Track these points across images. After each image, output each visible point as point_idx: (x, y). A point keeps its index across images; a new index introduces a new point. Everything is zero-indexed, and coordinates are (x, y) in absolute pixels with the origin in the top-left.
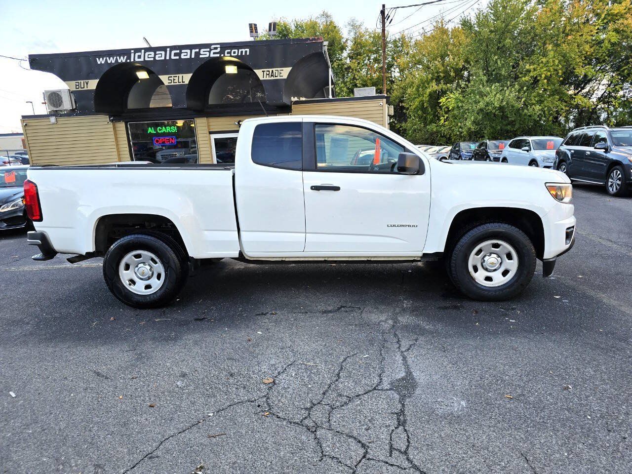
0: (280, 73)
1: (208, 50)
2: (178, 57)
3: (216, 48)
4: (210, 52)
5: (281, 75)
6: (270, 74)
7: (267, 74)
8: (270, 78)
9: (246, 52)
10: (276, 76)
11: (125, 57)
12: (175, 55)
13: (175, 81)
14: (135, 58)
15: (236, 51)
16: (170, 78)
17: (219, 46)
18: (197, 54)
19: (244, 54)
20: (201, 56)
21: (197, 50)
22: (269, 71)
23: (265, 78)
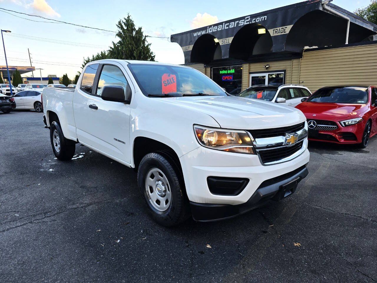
0: (285, 30)
1: (244, 20)
2: (228, 28)
3: (248, 19)
4: (244, 22)
5: (285, 31)
6: (278, 32)
7: (276, 32)
8: (278, 35)
9: (265, 18)
10: (281, 33)
11: (205, 31)
12: (227, 26)
13: (225, 42)
14: (209, 31)
15: (259, 18)
16: (223, 41)
17: (249, 17)
18: (238, 24)
19: (263, 20)
20: (239, 25)
21: (238, 22)
22: (277, 29)
23: (274, 35)
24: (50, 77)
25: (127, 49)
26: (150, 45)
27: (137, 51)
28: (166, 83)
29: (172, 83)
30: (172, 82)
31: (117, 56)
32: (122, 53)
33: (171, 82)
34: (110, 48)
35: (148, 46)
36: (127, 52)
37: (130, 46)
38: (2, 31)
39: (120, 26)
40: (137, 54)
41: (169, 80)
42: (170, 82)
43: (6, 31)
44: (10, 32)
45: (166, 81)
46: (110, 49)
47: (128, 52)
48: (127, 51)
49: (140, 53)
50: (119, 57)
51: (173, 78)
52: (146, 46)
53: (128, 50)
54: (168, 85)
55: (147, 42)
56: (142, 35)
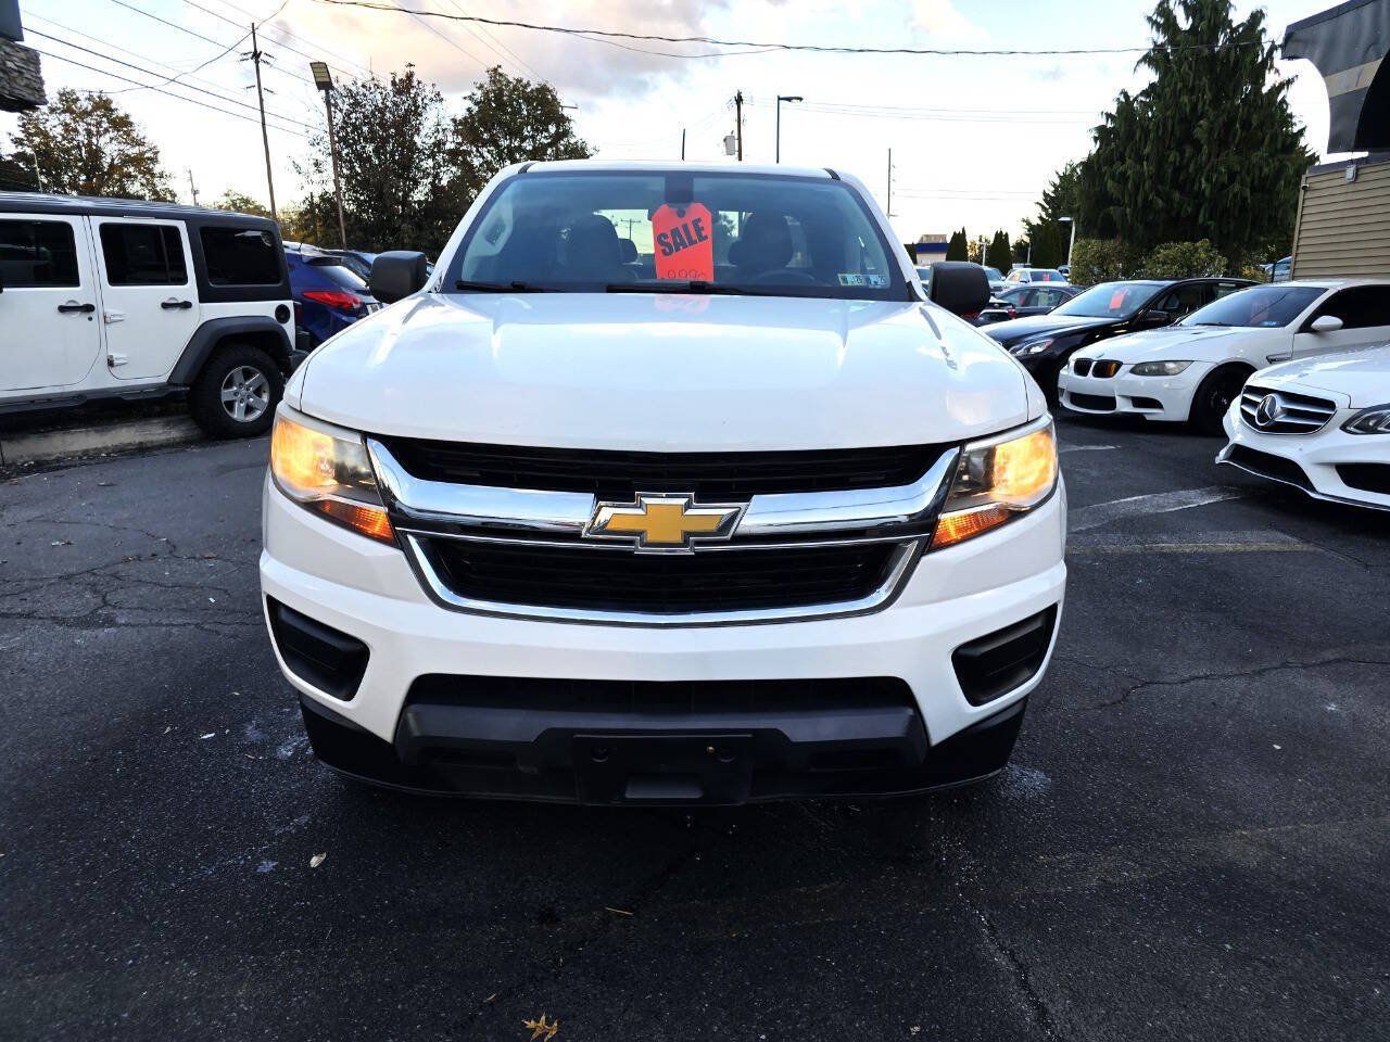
24: (925, 241)
25: (1169, 113)
26: (1289, 82)
27: (1217, 117)
28: (670, 240)
29: (692, 243)
30: (695, 237)
31: (1121, 149)
32: (1146, 132)
33: (689, 237)
34: (1104, 116)
35: (1277, 89)
36: (1165, 126)
37: (1185, 99)
38: (779, 99)
39: (1161, 20)
40: (1210, 131)
41: (683, 233)
42: (684, 236)
43: (789, 99)
44: (801, 99)
45: (669, 234)
46: (1102, 122)
47: (1170, 129)
48: (1170, 122)
49: (1229, 125)
50: (1128, 150)
51: (699, 220)
52: (1265, 90)
53: (1173, 118)
54: (678, 250)
55: (1277, 71)
56: (1259, 43)
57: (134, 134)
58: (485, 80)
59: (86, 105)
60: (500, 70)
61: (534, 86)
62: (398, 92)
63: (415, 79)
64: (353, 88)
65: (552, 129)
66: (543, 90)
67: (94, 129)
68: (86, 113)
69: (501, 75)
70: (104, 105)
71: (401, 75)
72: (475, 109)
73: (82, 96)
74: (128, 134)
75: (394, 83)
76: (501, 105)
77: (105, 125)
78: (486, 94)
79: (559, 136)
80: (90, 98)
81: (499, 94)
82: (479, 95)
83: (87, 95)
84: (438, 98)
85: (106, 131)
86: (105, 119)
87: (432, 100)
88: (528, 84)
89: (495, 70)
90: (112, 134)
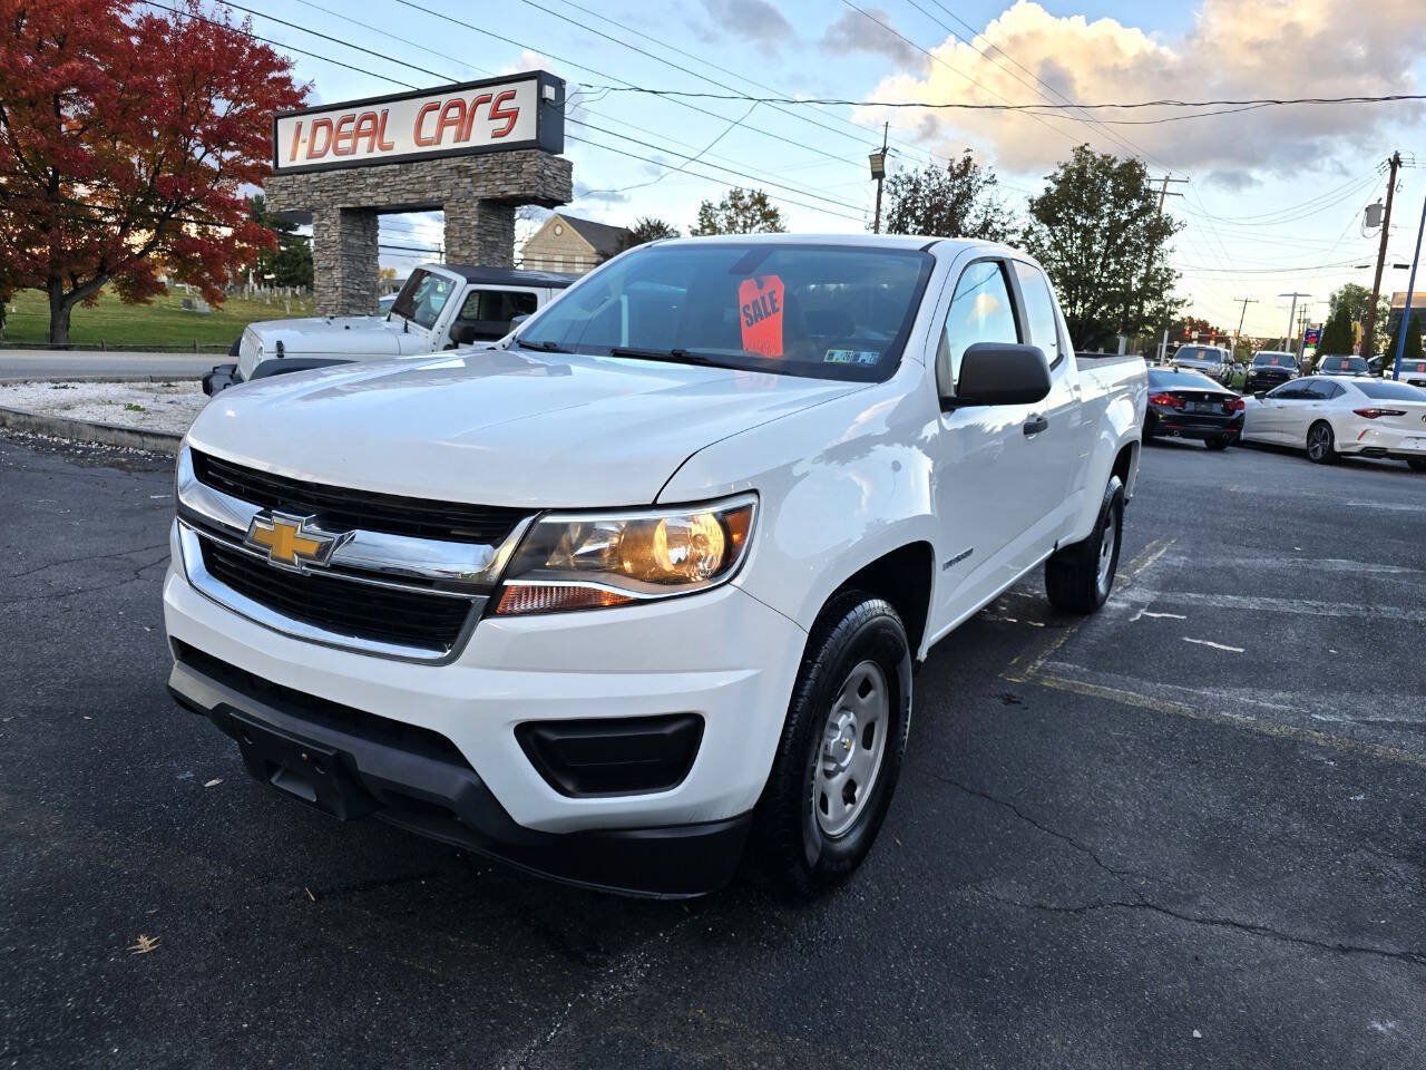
29: (768, 314)
30: (770, 309)
57: (777, 225)
58: (1070, 158)
59: (747, 201)
60: (1087, 148)
61: (1122, 160)
62: (954, 177)
63: (972, 162)
64: (914, 176)
65: (1136, 205)
66: (1132, 165)
67: (749, 221)
68: (747, 208)
69: (1087, 153)
70: (761, 200)
71: (959, 160)
72: (1054, 187)
73: (746, 194)
74: (773, 224)
75: (951, 169)
76: (1082, 181)
77: (758, 218)
78: (1068, 172)
79: (1144, 211)
80: (752, 196)
81: (1081, 172)
82: (1061, 174)
83: (750, 193)
84: (992, 181)
85: (758, 222)
86: (758, 213)
87: (985, 182)
88: (1114, 160)
89: (1082, 148)
90: (760, 225)
